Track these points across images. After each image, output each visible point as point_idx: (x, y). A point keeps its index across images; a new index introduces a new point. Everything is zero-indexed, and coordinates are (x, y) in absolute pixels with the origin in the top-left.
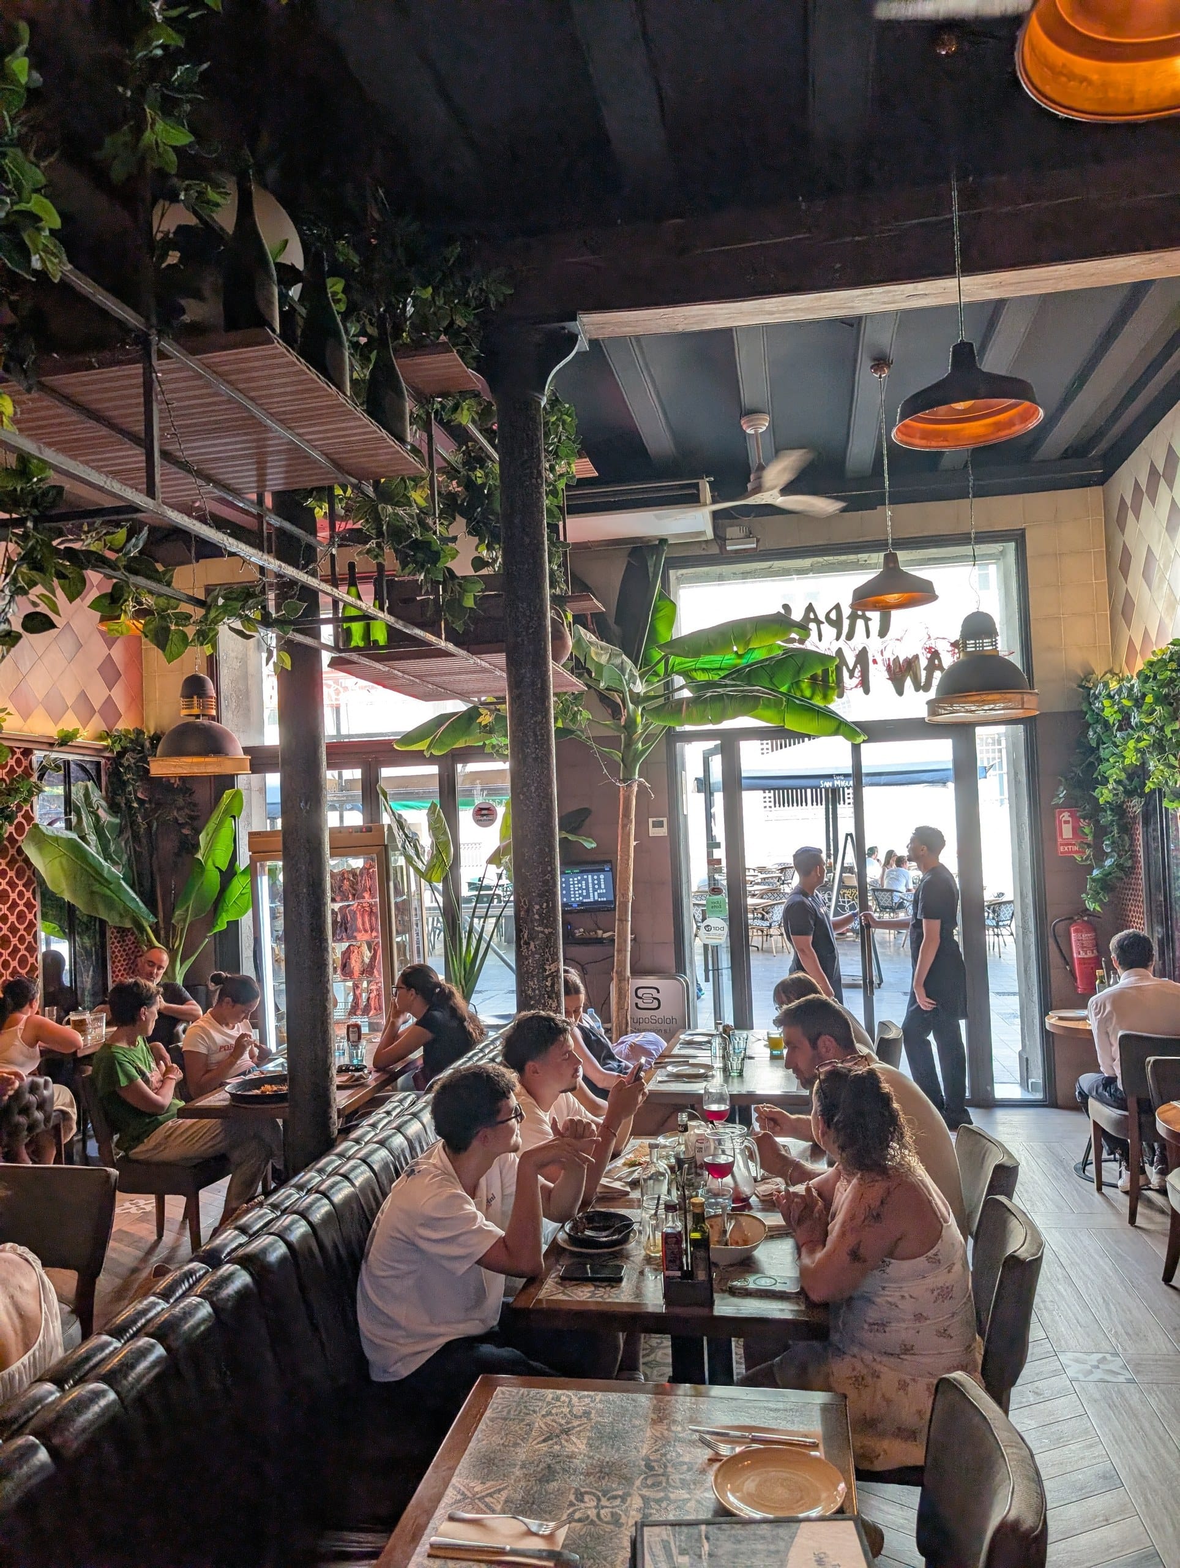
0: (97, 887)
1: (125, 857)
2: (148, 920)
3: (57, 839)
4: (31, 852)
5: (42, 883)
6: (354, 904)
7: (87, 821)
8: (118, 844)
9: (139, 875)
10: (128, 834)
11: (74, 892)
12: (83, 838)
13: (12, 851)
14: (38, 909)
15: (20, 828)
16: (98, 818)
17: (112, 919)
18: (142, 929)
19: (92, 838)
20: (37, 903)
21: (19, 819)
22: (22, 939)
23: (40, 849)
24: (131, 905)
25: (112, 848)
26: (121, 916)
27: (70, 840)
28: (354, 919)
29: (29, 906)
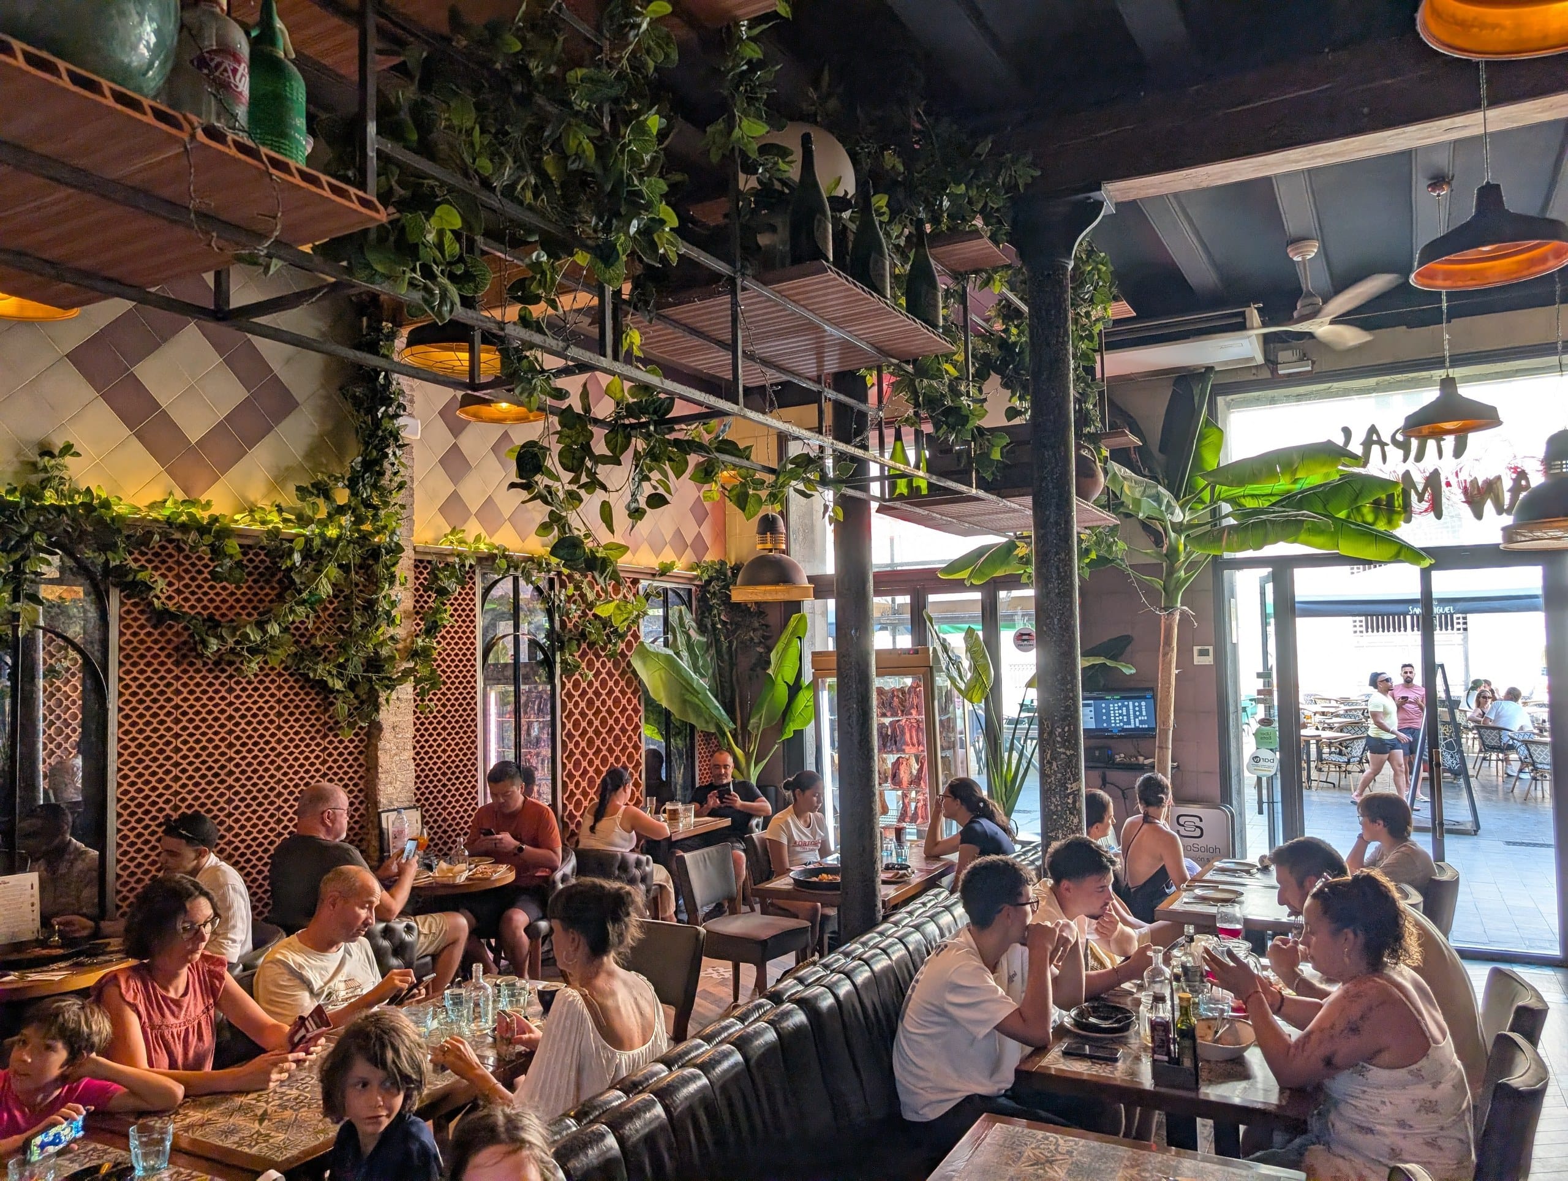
0: (688, 697)
1: (710, 671)
2: (728, 726)
3: (657, 655)
4: (637, 664)
5: (646, 692)
6: (903, 720)
7: (681, 640)
8: (705, 661)
9: (722, 687)
10: (713, 651)
11: (670, 700)
12: (677, 654)
13: (623, 665)
14: (642, 713)
15: (629, 645)
16: (689, 637)
17: (700, 725)
18: (724, 734)
19: (685, 654)
20: (642, 708)
21: (629, 638)
22: (630, 739)
23: (645, 663)
24: (715, 712)
25: (701, 663)
26: (707, 722)
27: (668, 657)
28: (903, 733)
29: (636, 711)
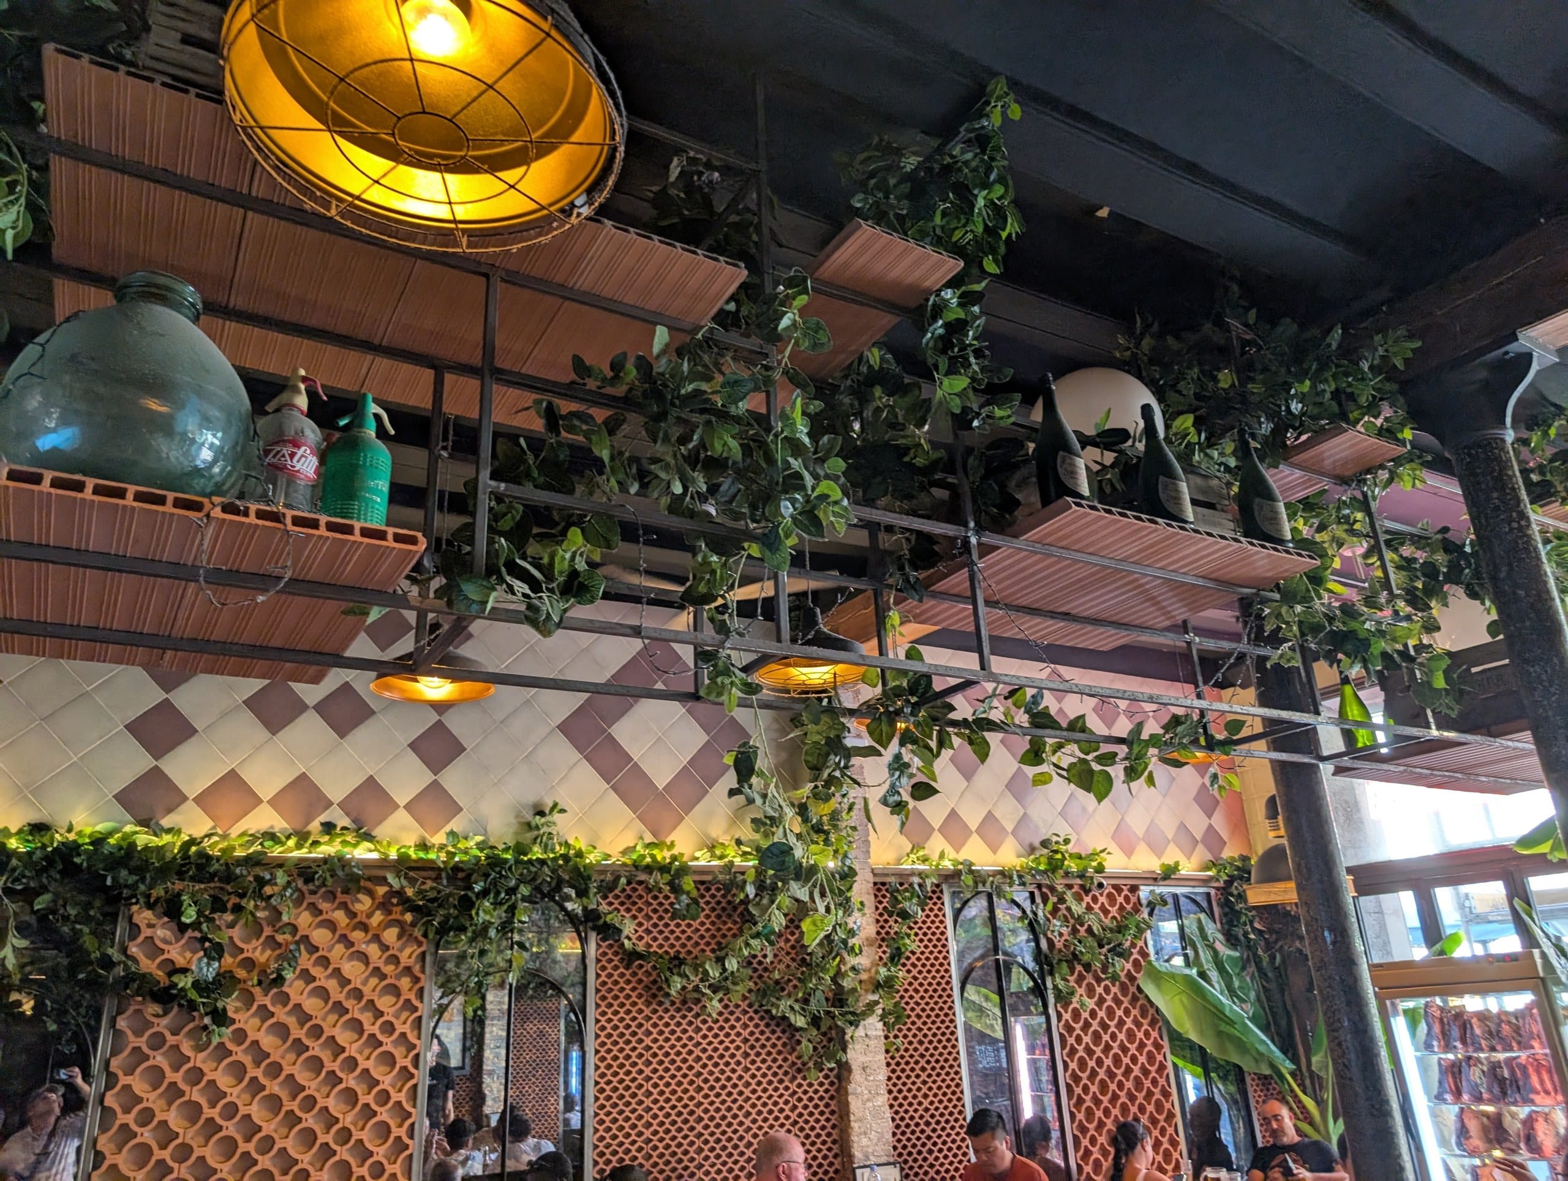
0: (1223, 1027)
1: (1253, 995)
2: (1286, 1066)
3: (1173, 976)
4: (1150, 990)
5: (1167, 1023)
6: (1523, 1056)
7: (1205, 956)
8: (1242, 980)
9: (1274, 1014)
10: (1252, 968)
11: (1201, 1033)
12: (1202, 975)
13: (1133, 989)
14: (1167, 1049)
15: (1136, 964)
16: (1216, 953)
17: (1247, 1065)
18: (1281, 1077)
19: (1214, 975)
20: (1166, 1043)
21: (1136, 956)
22: (1154, 1082)
23: (1158, 986)
24: (1262, 1048)
25: (1236, 983)
26: (1256, 1061)
27: (1187, 977)
28: (1526, 1076)
29: (1158, 1047)
